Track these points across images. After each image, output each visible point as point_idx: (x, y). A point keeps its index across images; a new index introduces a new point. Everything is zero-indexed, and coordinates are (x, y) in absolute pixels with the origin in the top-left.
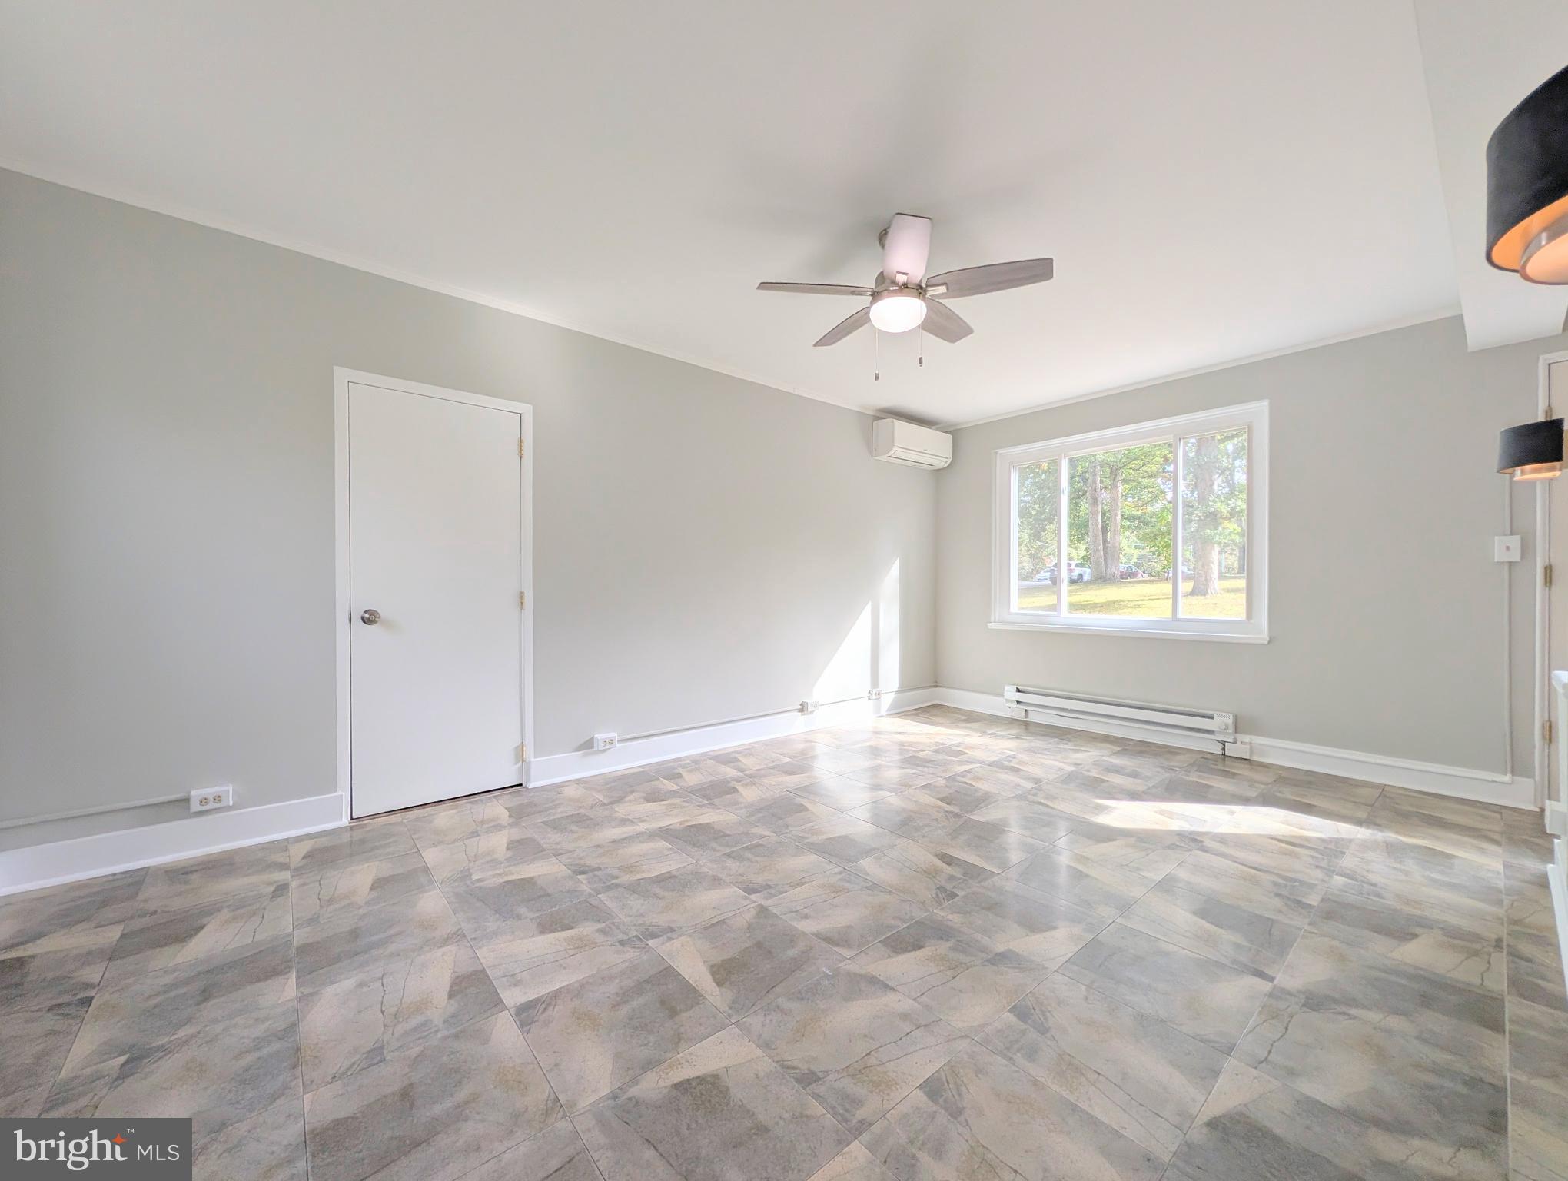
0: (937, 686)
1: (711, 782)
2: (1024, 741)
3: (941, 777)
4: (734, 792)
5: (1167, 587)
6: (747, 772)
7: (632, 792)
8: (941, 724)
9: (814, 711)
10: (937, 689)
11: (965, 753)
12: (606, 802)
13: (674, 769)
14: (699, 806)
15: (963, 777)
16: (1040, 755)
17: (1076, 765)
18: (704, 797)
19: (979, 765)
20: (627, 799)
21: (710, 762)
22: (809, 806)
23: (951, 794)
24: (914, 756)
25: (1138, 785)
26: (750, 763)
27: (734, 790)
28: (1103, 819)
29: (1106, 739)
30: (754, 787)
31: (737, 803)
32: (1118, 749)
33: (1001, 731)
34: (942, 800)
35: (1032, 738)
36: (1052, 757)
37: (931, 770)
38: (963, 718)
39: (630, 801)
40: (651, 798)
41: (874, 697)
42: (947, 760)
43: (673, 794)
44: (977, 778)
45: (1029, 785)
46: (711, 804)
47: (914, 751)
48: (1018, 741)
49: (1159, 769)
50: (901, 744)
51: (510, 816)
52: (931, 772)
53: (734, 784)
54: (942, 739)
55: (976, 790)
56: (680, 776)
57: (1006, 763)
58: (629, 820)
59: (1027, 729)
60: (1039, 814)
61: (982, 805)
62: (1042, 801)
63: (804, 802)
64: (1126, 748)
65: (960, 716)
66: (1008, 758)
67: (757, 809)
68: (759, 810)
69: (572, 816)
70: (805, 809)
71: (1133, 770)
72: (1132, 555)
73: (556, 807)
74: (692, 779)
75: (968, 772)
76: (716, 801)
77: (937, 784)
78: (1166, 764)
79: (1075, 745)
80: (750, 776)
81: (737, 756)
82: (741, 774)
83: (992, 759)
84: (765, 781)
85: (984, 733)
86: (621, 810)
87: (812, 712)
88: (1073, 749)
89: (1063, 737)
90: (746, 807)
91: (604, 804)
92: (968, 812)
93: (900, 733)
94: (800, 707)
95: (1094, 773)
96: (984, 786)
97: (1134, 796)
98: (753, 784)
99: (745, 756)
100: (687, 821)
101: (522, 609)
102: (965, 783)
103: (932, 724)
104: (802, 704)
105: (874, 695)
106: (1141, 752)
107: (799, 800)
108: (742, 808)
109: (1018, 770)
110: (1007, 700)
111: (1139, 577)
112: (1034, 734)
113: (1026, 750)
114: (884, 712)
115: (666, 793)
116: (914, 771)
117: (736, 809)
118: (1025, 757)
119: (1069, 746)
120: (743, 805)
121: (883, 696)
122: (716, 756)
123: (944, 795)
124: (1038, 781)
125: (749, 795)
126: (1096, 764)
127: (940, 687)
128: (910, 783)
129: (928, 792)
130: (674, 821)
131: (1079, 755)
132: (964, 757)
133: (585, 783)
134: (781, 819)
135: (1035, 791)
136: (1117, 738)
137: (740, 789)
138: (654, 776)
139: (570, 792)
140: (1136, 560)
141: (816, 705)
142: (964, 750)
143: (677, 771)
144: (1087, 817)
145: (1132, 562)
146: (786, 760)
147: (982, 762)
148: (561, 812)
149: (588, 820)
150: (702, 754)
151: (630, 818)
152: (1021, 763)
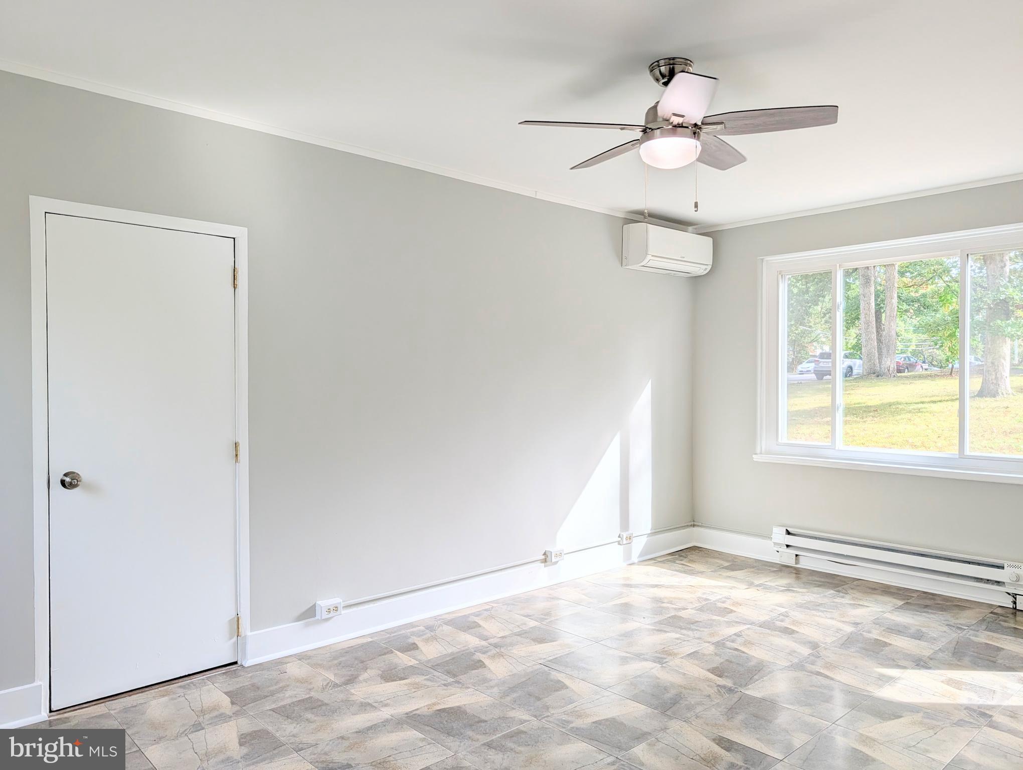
0: (694, 526)
1: (452, 654)
2: (797, 595)
3: (709, 642)
4: (481, 667)
5: (951, 385)
6: (492, 641)
7: (365, 669)
8: (702, 573)
9: (557, 562)
10: (695, 529)
11: (732, 611)
12: (337, 682)
13: (407, 637)
14: (445, 685)
15: (733, 641)
16: (814, 612)
17: (856, 624)
18: (449, 673)
19: (749, 626)
20: (361, 678)
21: (447, 629)
22: (567, 682)
23: (721, 663)
24: (675, 616)
25: (922, 649)
26: (493, 629)
27: (480, 664)
28: (887, 693)
29: (887, 590)
30: (502, 660)
31: (485, 680)
32: (900, 603)
33: (770, 581)
34: (713, 671)
35: (804, 590)
36: (829, 615)
37: (697, 634)
38: (726, 564)
39: (365, 681)
40: (389, 675)
41: (625, 542)
42: (714, 620)
43: (412, 671)
44: (748, 643)
45: (805, 651)
46: (458, 682)
47: (675, 609)
48: (790, 594)
49: (946, 629)
50: (658, 600)
51: (233, 703)
52: (697, 636)
53: (479, 656)
54: (704, 593)
55: (749, 658)
56: (414, 647)
57: (778, 623)
58: (369, 704)
59: (798, 578)
60: (819, 687)
61: (756, 677)
62: (822, 671)
63: (561, 677)
64: (909, 601)
65: (722, 562)
66: (781, 617)
67: (510, 688)
68: (512, 689)
69: (303, 701)
70: (562, 686)
71: (918, 630)
72: (910, 341)
73: (283, 689)
74: (431, 651)
75: (738, 635)
76: (462, 678)
77: (706, 652)
78: (953, 621)
79: (853, 599)
80: (496, 646)
81: (476, 619)
82: (484, 643)
83: (763, 619)
84: (514, 651)
85: (751, 585)
86: (359, 692)
87: (556, 563)
88: (850, 604)
89: (840, 589)
90: (497, 685)
91: (336, 685)
92: (741, 686)
93: (656, 586)
94: (543, 557)
95: (875, 635)
96: (757, 653)
97: (921, 663)
98: (501, 655)
99: (486, 619)
100: (434, 704)
101: (237, 461)
102: (736, 649)
103: (692, 573)
104: (545, 554)
105: (624, 540)
106: (926, 606)
107: (555, 675)
108: (492, 687)
109: (793, 632)
110: (775, 544)
111: (919, 371)
112: (808, 584)
113: (800, 606)
114: (635, 559)
115: (403, 669)
116: (678, 636)
117: (488, 688)
118: (797, 615)
119: (847, 600)
120: (492, 683)
121: (635, 540)
122: (451, 620)
123: (715, 665)
124: (815, 646)
125: (498, 669)
126: (877, 622)
127: (698, 526)
128: (675, 651)
129: (696, 662)
130: (420, 704)
131: (859, 612)
132: (731, 617)
133: (309, 657)
134: (539, 699)
135: (812, 658)
136: (899, 589)
137: (487, 662)
138: (387, 648)
139: (295, 670)
140: (914, 348)
141: (560, 554)
142: (732, 608)
143: (410, 641)
144: (869, 688)
145: (910, 349)
146: (532, 623)
147: (752, 623)
148: (291, 697)
149: (323, 705)
150: (435, 618)
151: (370, 702)
152: (795, 622)
